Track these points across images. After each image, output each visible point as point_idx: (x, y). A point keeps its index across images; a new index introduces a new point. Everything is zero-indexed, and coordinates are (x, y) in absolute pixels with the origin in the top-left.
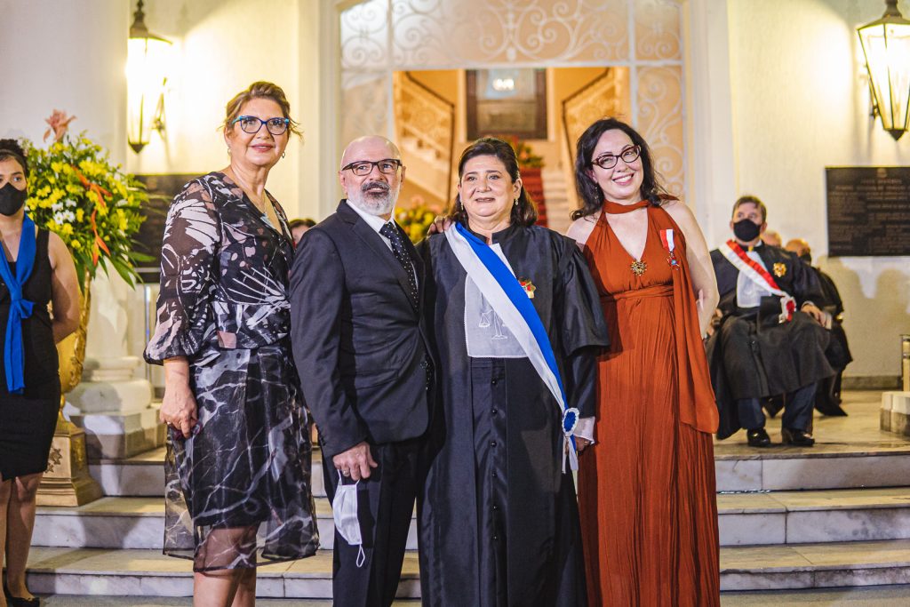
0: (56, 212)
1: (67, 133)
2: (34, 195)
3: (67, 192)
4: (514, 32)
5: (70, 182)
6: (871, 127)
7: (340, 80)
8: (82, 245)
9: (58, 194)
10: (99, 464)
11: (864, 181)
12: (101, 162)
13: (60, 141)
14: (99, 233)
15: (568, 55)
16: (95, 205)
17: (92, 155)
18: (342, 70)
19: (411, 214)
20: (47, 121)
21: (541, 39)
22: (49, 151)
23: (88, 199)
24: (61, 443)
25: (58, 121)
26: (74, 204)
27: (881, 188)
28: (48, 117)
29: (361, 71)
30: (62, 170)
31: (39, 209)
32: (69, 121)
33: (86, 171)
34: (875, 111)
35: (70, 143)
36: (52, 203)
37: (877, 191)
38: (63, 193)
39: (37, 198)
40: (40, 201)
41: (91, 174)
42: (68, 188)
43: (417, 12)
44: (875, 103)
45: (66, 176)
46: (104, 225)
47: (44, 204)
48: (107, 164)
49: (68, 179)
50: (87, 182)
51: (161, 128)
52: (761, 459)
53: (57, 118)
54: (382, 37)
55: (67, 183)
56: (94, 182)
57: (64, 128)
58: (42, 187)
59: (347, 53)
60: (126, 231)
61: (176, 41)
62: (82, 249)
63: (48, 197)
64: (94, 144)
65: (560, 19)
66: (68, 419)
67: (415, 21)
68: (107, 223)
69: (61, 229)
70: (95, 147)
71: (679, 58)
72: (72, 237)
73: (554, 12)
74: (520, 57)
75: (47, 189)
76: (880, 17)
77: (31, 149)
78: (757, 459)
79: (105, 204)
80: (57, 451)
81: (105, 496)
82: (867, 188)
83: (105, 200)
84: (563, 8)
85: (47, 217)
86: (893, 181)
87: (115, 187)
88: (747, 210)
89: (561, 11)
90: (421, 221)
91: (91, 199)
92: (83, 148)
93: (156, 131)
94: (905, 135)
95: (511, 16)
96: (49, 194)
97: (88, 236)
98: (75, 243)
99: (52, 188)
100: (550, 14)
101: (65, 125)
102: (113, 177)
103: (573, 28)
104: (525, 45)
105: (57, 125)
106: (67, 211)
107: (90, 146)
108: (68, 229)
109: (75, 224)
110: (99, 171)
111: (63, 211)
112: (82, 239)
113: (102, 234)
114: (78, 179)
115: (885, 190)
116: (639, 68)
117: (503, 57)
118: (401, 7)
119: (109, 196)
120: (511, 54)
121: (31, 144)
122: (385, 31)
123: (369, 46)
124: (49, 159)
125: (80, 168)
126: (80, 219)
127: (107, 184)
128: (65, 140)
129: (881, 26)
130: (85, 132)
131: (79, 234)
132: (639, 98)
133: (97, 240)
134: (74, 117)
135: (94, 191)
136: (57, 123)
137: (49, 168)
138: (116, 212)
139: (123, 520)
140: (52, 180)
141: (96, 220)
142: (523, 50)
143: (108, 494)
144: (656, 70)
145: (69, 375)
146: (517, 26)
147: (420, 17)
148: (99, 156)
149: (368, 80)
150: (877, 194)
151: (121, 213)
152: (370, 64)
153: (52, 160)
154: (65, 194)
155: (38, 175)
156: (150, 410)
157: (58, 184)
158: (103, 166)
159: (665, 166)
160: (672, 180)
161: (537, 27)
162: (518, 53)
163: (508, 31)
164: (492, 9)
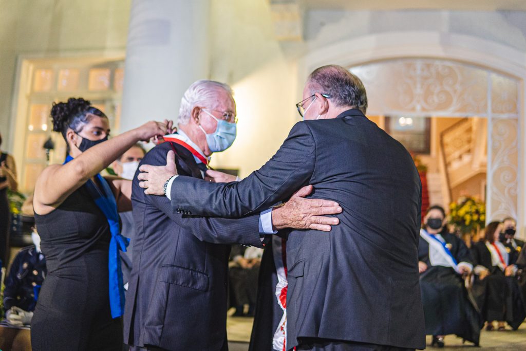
4: (420, 95)
15: (452, 108)
21: (436, 99)
65: (447, 89)
71: (517, 113)
73: (444, 83)
84: (450, 82)
95: (419, 86)
100: (441, 85)
103: (455, 95)
104: (426, 101)
116: (493, 119)
117: (413, 109)
120: (418, 107)
132: (492, 136)
142: (425, 105)
144: (503, 121)
146: (422, 91)
159: (506, 177)
160: (511, 185)
161: (434, 92)
162: (422, 107)
163: (416, 94)
164: (408, 81)
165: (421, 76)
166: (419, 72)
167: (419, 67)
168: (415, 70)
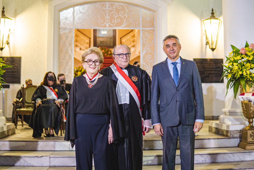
4: (108, 19)
6: (206, 47)
7: (59, 31)
11: (204, 62)
15: (123, 26)
18: (60, 28)
19: (78, 69)
21: (116, 21)
27: (208, 64)
29: (65, 29)
34: (207, 43)
37: (207, 65)
43: (81, 13)
44: (207, 41)
51: (8, 44)
54: (71, 19)
59: (61, 23)
61: (13, 19)
65: (121, 16)
67: (80, 15)
71: (154, 27)
74: (110, 26)
76: (209, 17)
82: (204, 64)
86: (212, 63)
89: (121, 13)
90: (81, 71)
93: (7, 44)
94: (215, 50)
95: (107, 15)
100: (118, 14)
103: (125, 18)
104: (111, 22)
115: (209, 65)
116: (143, 30)
117: (105, 26)
118: (77, 11)
120: (107, 25)
122: (72, 17)
123: (68, 22)
129: (210, 20)
132: (142, 38)
142: (111, 24)
144: (147, 31)
146: (109, 17)
147: (82, 14)
149: (67, 31)
150: (207, 66)
152: (68, 27)
156: (5, 125)
159: (149, 57)
160: (152, 61)
161: (115, 18)
162: (109, 25)
163: (107, 19)
164: (102, 12)
165: (108, 10)
166: (107, 8)
167: (107, 6)
168: (105, 7)
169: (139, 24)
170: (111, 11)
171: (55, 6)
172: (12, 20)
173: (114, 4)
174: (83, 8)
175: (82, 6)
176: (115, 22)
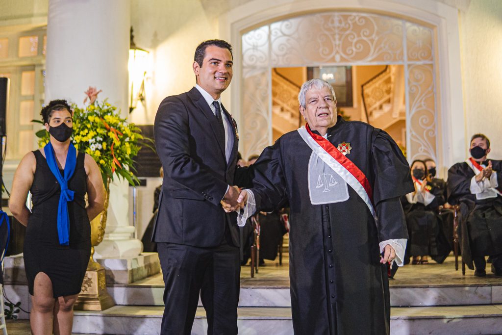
0: (91, 144)
1: (97, 100)
2: (78, 134)
3: (98, 133)
4: (339, 46)
5: (99, 127)
7: (242, 73)
8: (106, 162)
9: (92, 133)
10: (113, 287)
12: (116, 116)
13: (93, 104)
14: (115, 156)
15: (369, 59)
16: (113, 140)
17: (111, 112)
18: (242, 67)
20: (86, 93)
21: (354, 49)
22: (87, 110)
23: (109, 137)
24: (92, 275)
25: (92, 93)
26: (101, 139)
28: (86, 91)
29: (253, 68)
30: (94, 120)
31: (81, 142)
32: (98, 93)
33: (108, 121)
35: (98, 105)
36: (89, 139)
38: (95, 133)
39: (80, 136)
40: (82, 138)
41: (111, 122)
42: (98, 130)
43: (284, 35)
45: (97, 123)
46: (118, 151)
47: (84, 139)
48: (119, 117)
49: (98, 125)
50: (108, 127)
51: (142, 99)
52: (491, 285)
53: (91, 91)
54: (265, 48)
55: (97, 127)
56: (112, 127)
57: (94, 97)
58: (83, 129)
59: (246, 58)
60: (130, 155)
61: (151, 51)
62: (106, 165)
63: (86, 136)
64: (112, 106)
65: (365, 39)
66: (96, 261)
67: (283, 40)
68: (120, 150)
69: (94, 153)
70: (112, 107)
71: (432, 60)
72: (100, 158)
73: (361, 34)
74: (343, 59)
75: (86, 131)
77: (76, 108)
78: (488, 286)
79: (119, 139)
80: (90, 279)
81: (117, 305)
83: (119, 137)
84: (366, 32)
85: (86, 147)
87: (124, 130)
88: (478, 142)
89: (365, 34)
91: (111, 137)
92: (106, 108)
93: (139, 102)
95: (337, 37)
96: (87, 134)
97: (109, 158)
98: (102, 162)
99: (89, 130)
100: (359, 36)
101: (96, 95)
102: (123, 124)
103: (372, 44)
104: (345, 52)
105: (91, 95)
106: (97, 144)
107: (109, 107)
108: (98, 153)
109: (102, 151)
110: (115, 121)
111: (95, 143)
112: (106, 159)
113: (117, 156)
114: (104, 125)
116: (409, 66)
117: (333, 60)
118: (276, 32)
119: (121, 135)
120: (338, 58)
121: (76, 106)
122: (267, 45)
123: (258, 54)
124: (87, 114)
125: (104, 119)
126: (105, 148)
127: (120, 128)
128: (95, 103)
130: (107, 99)
131: (104, 157)
132: (409, 83)
133: (114, 160)
134: (101, 91)
135: (113, 132)
136: (92, 94)
137: (87, 119)
138: (124, 144)
139: (128, 319)
140: (89, 126)
141: (114, 148)
142: (344, 56)
143: (118, 304)
144: (418, 67)
145: (97, 236)
146: (341, 42)
147: (286, 38)
148: (115, 113)
149: (257, 73)
151: (127, 145)
152: (259, 64)
153: (88, 115)
154: (96, 134)
155: (81, 122)
156: (140, 256)
157: (92, 128)
158: (117, 118)
159: (424, 120)
160: (429, 128)
161: (352, 43)
162: (341, 57)
163: (335, 45)
164: (327, 33)
165: (339, 27)
166: (337, 24)
167: (336, 19)
168: (333, 22)
169: (402, 54)
170: (344, 30)
171: (232, 24)
172: (148, 52)
173: (350, 16)
174: (287, 25)
175: (286, 23)
176: (352, 50)
